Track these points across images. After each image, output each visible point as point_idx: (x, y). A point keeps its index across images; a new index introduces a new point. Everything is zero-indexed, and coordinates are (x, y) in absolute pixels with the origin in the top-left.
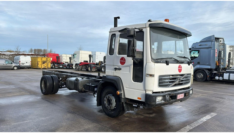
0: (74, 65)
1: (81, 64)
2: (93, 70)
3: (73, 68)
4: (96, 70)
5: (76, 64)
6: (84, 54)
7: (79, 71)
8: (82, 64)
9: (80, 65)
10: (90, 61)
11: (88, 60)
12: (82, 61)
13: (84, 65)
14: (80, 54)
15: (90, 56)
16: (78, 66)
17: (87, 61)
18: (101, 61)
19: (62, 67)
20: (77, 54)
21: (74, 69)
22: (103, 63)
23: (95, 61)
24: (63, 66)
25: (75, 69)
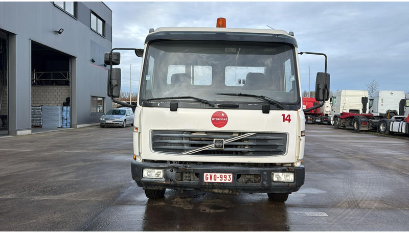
0: (332, 119)
1: (342, 117)
2: (361, 129)
3: (329, 124)
4: (371, 128)
5: (336, 117)
6: (350, 96)
7: (340, 128)
8: (345, 116)
9: (341, 119)
10: (364, 110)
11: (360, 107)
12: (345, 111)
13: (349, 118)
14: (342, 98)
15: (364, 100)
16: (339, 119)
17: (358, 111)
18: (392, 109)
19: (319, 121)
20: (337, 97)
21: (331, 125)
22: (398, 113)
23: (378, 110)
24: (321, 119)
25: (333, 125)
